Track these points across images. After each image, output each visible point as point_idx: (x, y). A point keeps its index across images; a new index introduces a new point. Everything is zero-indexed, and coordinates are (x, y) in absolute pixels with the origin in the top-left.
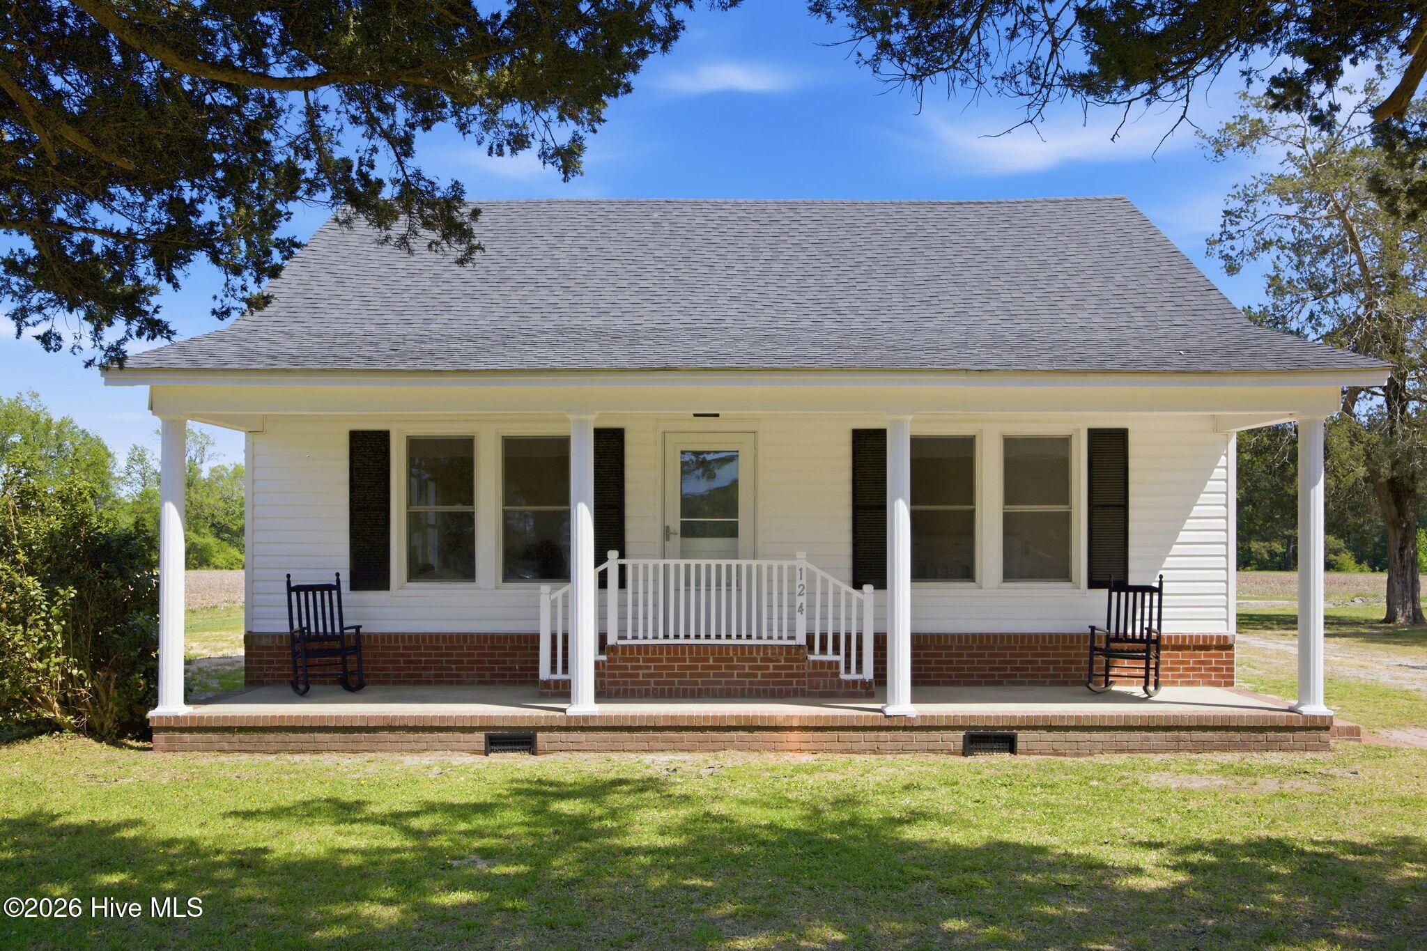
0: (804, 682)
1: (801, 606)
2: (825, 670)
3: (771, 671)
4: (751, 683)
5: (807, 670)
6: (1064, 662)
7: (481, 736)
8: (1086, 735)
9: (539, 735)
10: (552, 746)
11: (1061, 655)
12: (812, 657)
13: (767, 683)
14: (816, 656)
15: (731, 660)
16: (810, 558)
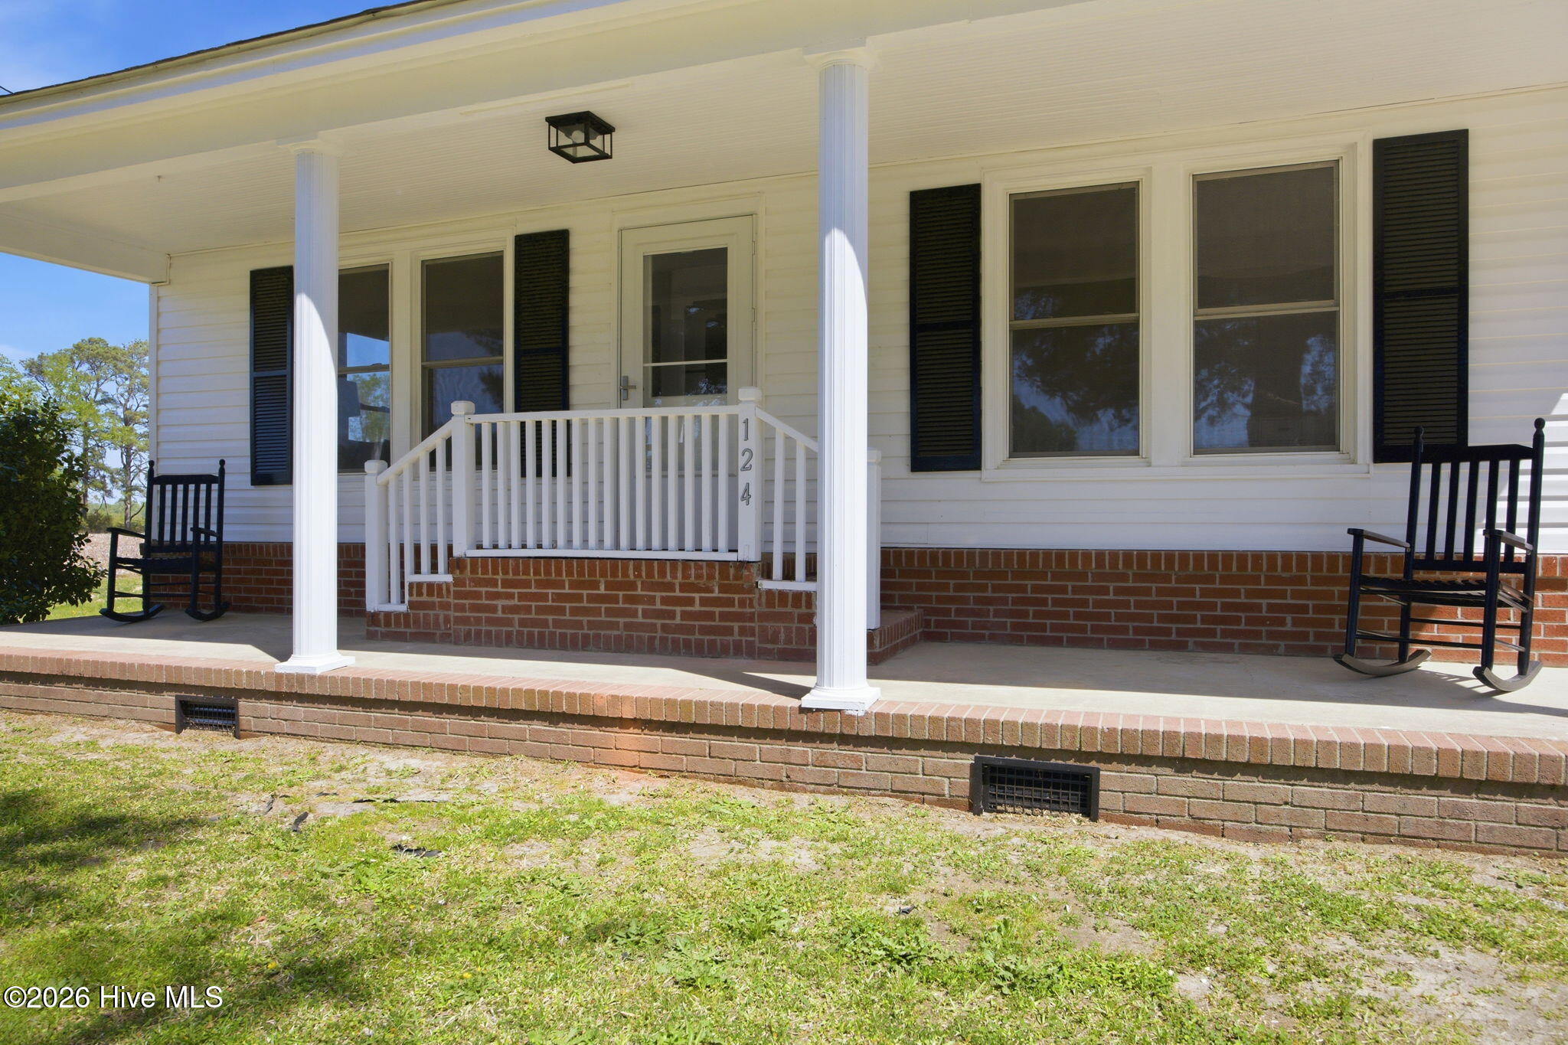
0: (752, 629)
1: (747, 490)
2: (789, 609)
3: (697, 607)
4: (664, 627)
5: (757, 609)
6: (1318, 609)
7: (169, 699)
8: (1280, 789)
9: (243, 704)
10: (263, 725)
11: (1310, 595)
12: (765, 585)
13: (690, 630)
14: (776, 584)
15: (632, 586)
16: (765, 403)
